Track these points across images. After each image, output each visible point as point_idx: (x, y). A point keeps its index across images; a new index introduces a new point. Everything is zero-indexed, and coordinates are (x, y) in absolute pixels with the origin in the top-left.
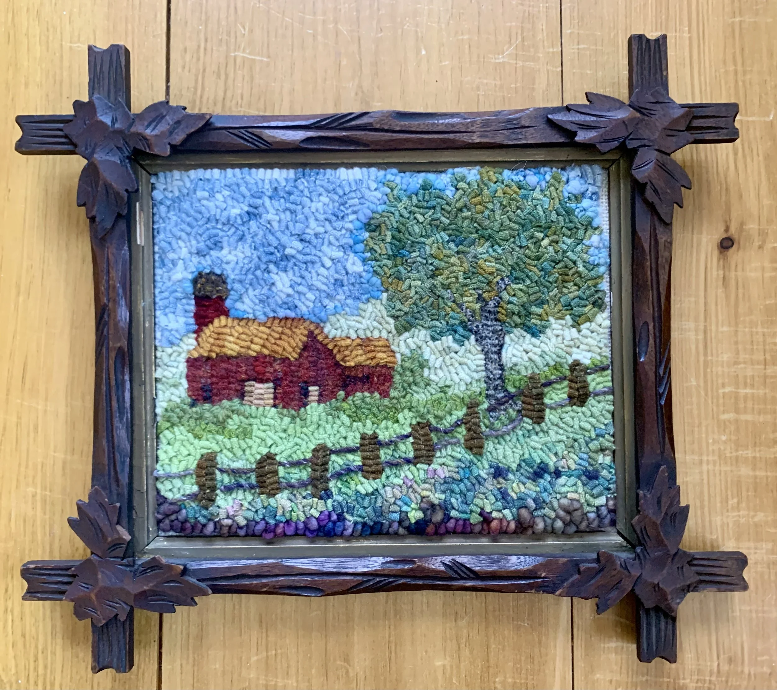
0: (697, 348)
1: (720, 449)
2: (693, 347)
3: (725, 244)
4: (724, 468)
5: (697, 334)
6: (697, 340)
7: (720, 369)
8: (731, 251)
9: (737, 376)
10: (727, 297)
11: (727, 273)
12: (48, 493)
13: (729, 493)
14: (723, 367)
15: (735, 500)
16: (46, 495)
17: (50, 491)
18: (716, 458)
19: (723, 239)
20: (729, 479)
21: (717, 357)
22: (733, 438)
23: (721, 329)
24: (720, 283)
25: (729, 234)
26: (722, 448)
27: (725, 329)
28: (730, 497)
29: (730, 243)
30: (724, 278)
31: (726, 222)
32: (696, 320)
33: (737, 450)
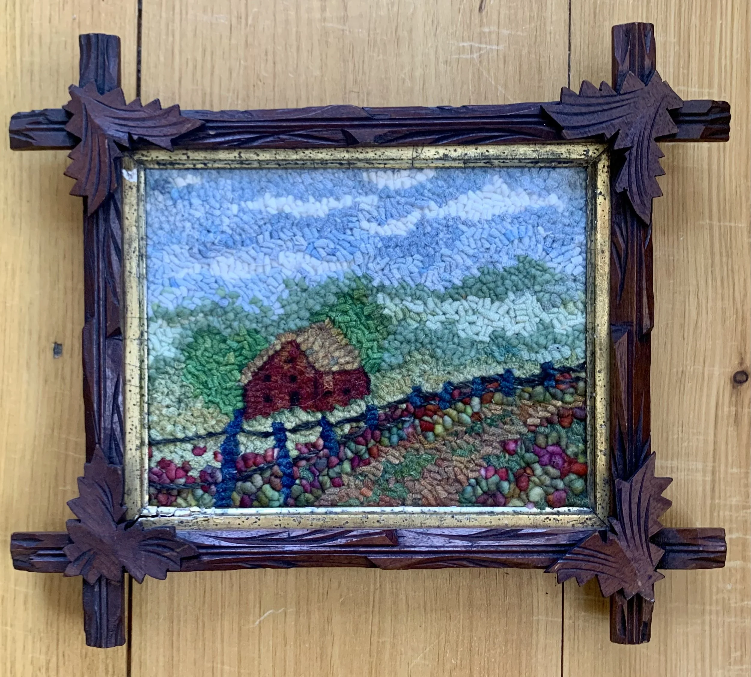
0: (704, 490)
1: (724, 599)
2: (700, 489)
3: (738, 378)
4: (727, 620)
5: (704, 475)
6: (704, 482)
7: (727, 513)
8: (745, 385)
9: (746, 521)
10: (739, 436)
11: (740, 409)
12: (9, 628)
13: (732, 646)
14: (731, 510)
15: (738, 653)
16: (7, 630)
17: (11, 626)
18: (720, 608)
19: (737, 373)
20: (733, 631)
21: (725, 500)
22: (739, 587)
23: (730, 471)
24: (732, 420)
25: (743, 368)
26: (726, 597)
27: (735, 470)
28: (733, 649)
29: (744, 377)
30: (736, 415)
31: (741, 354)
32: (705, 461)
33: (742, 600)
